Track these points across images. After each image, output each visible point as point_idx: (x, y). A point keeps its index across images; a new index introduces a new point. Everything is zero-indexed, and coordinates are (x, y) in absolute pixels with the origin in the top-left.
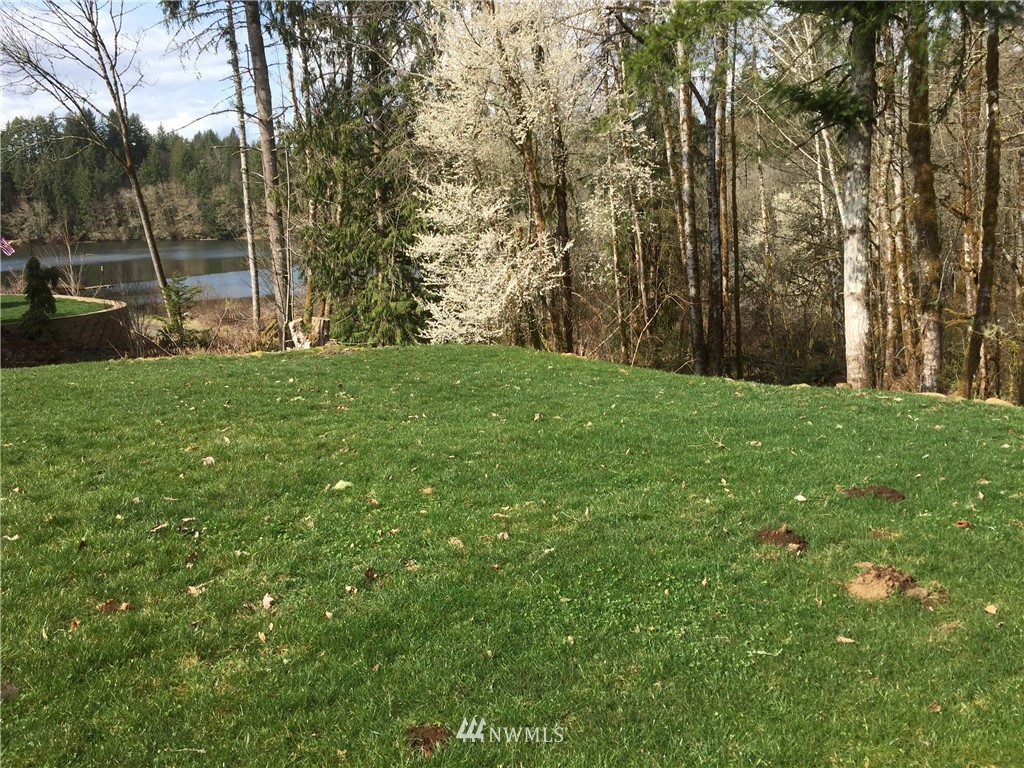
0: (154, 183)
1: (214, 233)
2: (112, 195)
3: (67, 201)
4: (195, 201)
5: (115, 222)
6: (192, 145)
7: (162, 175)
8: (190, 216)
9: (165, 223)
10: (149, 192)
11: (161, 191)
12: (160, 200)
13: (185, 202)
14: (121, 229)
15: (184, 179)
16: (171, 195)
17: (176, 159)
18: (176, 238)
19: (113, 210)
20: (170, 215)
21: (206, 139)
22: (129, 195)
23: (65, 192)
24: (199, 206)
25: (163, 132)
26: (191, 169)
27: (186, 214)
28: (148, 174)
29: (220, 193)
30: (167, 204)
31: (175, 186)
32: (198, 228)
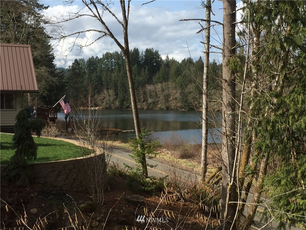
0: (161, 82)
1: (186, 107)
2: (142, 87)
3: (123, 90)
4: (179, 91)
5: (142, 100)
6: (181, 65)
7: (165, 78)
8: (176, 98)
9: (164, 101)
10: (159, 86)
11: (164, 86)
12: (163, 90)
13: (174, 91)
14: (144, 103)
15: (175, 81)
16: (168, 88)
17: (172, 71)
18: (168, 109)
19: (142, 95)
20: (167, 97)
21: (187, 62)
22: (149, 88)
23: (122, 86)
24: (180, 93)
25: (168, 59)
26: (178, 76)
27: (174, 97)
28: (159, 78)
29: (191, 87)
30: (166, 92)
31: (171, 84)
32: (179, 104)
